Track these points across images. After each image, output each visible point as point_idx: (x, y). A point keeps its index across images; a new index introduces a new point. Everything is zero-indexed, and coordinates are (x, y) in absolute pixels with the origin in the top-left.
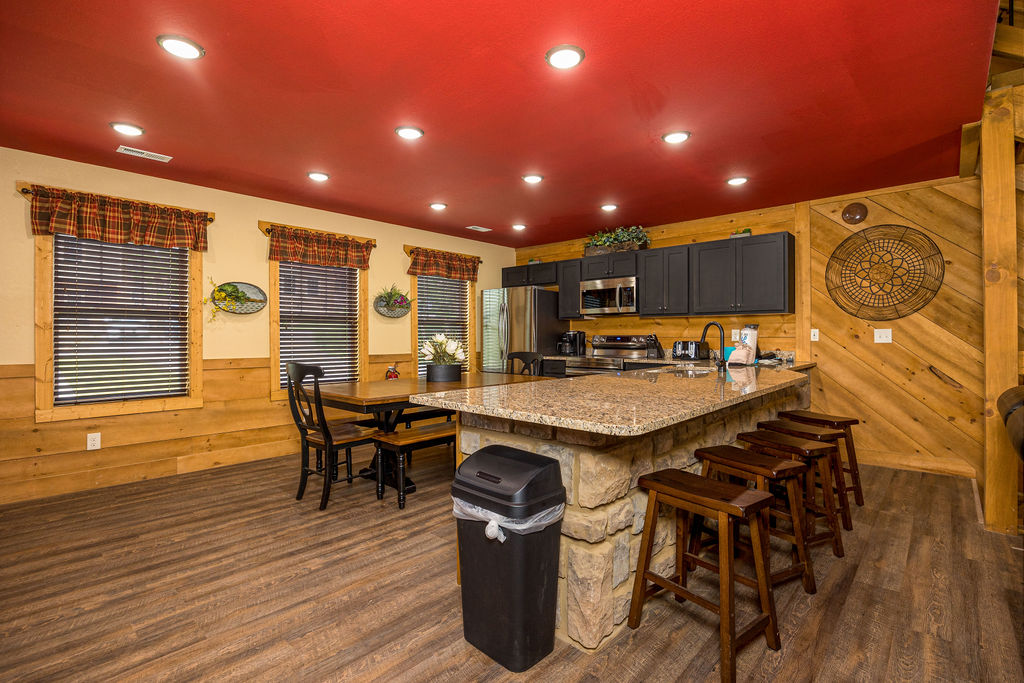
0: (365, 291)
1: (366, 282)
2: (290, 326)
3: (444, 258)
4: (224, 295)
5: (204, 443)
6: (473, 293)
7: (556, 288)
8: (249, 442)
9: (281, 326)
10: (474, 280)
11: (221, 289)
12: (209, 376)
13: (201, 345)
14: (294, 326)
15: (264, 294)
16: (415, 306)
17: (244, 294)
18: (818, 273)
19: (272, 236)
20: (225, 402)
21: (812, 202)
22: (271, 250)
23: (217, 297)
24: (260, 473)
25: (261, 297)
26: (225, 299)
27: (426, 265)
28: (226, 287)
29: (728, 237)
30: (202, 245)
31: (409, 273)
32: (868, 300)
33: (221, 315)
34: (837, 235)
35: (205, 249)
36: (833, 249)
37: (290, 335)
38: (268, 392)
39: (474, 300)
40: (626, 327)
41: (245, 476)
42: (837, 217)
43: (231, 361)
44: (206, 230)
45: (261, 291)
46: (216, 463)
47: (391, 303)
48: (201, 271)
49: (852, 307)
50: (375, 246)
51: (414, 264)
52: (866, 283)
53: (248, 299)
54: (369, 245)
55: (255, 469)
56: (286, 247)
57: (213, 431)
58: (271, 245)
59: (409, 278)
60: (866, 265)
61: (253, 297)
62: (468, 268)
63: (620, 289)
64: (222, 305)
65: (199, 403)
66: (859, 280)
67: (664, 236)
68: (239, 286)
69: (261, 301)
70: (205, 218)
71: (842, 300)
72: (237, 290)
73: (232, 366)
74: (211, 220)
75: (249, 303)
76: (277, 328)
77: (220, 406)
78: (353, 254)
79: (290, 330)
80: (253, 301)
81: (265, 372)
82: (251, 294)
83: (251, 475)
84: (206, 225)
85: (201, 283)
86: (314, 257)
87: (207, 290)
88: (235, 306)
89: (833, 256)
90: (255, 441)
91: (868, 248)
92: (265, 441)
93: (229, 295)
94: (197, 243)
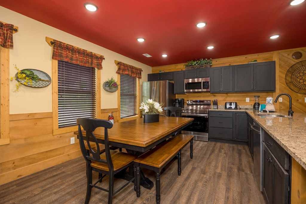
0: (99, 79)
1: (100, 75)
2: (63, 95)
3: (130, 68)
4: (24, 75)
5: (11, 165)
6: (139, 83)
7: (173, 82)
8: (40, 160)
9: (59, 95)
10: (140, 78)
11: (22, 72)
12: (13, 124)
13: (8, 106)
14: (66, 95)
15: (49, 77)
16: (119, 87)
17: (37, 77)
18: (282, 77)
19: (54, 46)
20: (25, 139)
21: (280, 51)
22: (53, 53)
23: (20, 77)
24: (51, 180)
25: (47, 79)
26: (25, 78)
27: (124, 70)
28: (26, 72)
29: (247, 63)
30: (9, 43)
31: (117, 72)
32: (302, 87)
33: (22, 88)
34: (289, 63)
35: (12, 46)
36: (288, 68)
37: (63, 100)
38: (52, 130)
39: (139, 86)
40: (200, 97)
41: (40, 184)
42: (290, 57)
43: (29, 115)
44: (12, 36)
45: (47, 75)
46: (19, 176)
47: (110, 86)
48: (8, 60)
49: (296, 89)
50: (104, 59)
51: (119, 69)
52: (301, 81)
53: (40, 80)
54: (102, 58)
55: (46, 177)
56: (62, 53)
57: (17, 157)
58: (54, 51)
59: (117, 75)
60: (301, 74)
61: (42, 78)
62: (138, 72)
63: (203, 82)
64: (23, 82)
65: (7, 141)
66: (299, 80)
67: (217, 63)
68: (34, 72)
69: (48, 81)
70: (12, 29)
71: (292, 87)
72: (33, 73)
73: (30, 117)
74: (16, 30)
75: (41, 82)
76: (56, 96)
77: (22, 142)
78: (95, 61)
79: (63, 97)
80: (43, 81)
81: (50, 120)
82: (41, 76)
83: (44, 183)
84: (12, 33)
85: (8, 68)
86: (77, 60)
87: (13, 72)
88: (32, 83)
89: (288, 71)
90: (44, 159)
91: (302, 68)
92: (50, 158)
93: (28, 76)
94: (5, 42)
